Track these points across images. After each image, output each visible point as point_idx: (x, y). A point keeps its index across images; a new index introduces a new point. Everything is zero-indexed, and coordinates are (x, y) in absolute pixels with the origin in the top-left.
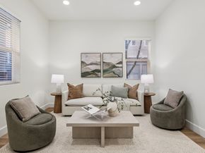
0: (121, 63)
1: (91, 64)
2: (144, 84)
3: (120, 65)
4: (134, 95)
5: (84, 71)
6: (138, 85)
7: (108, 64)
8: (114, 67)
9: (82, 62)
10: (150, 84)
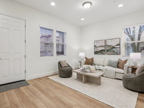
0: (119, 45)
1: (100, 47)
2: (132, 59)
3: (119, 46)
4: (122, 66)
5: (96, 50)
6: (127, 60)
7: (110, 46)
8: (114, 47)
9: (95, 46)
10: (137, 60)
